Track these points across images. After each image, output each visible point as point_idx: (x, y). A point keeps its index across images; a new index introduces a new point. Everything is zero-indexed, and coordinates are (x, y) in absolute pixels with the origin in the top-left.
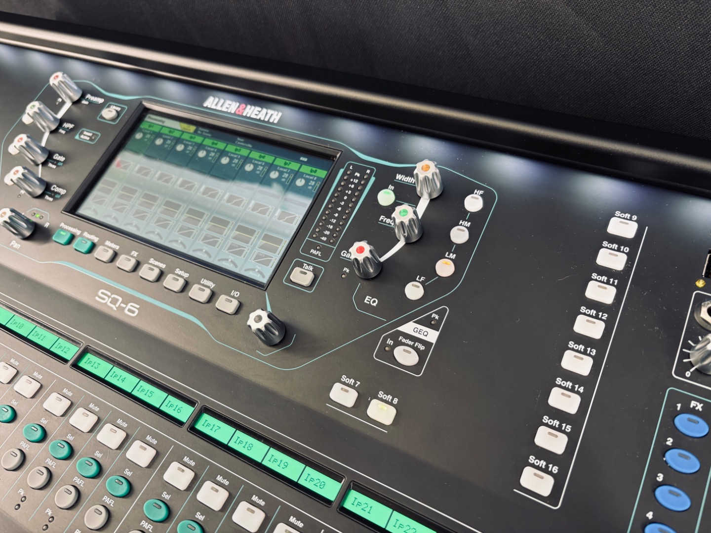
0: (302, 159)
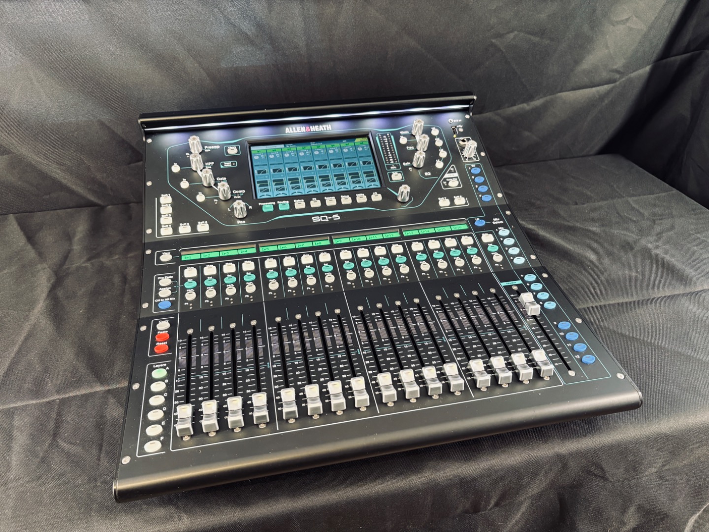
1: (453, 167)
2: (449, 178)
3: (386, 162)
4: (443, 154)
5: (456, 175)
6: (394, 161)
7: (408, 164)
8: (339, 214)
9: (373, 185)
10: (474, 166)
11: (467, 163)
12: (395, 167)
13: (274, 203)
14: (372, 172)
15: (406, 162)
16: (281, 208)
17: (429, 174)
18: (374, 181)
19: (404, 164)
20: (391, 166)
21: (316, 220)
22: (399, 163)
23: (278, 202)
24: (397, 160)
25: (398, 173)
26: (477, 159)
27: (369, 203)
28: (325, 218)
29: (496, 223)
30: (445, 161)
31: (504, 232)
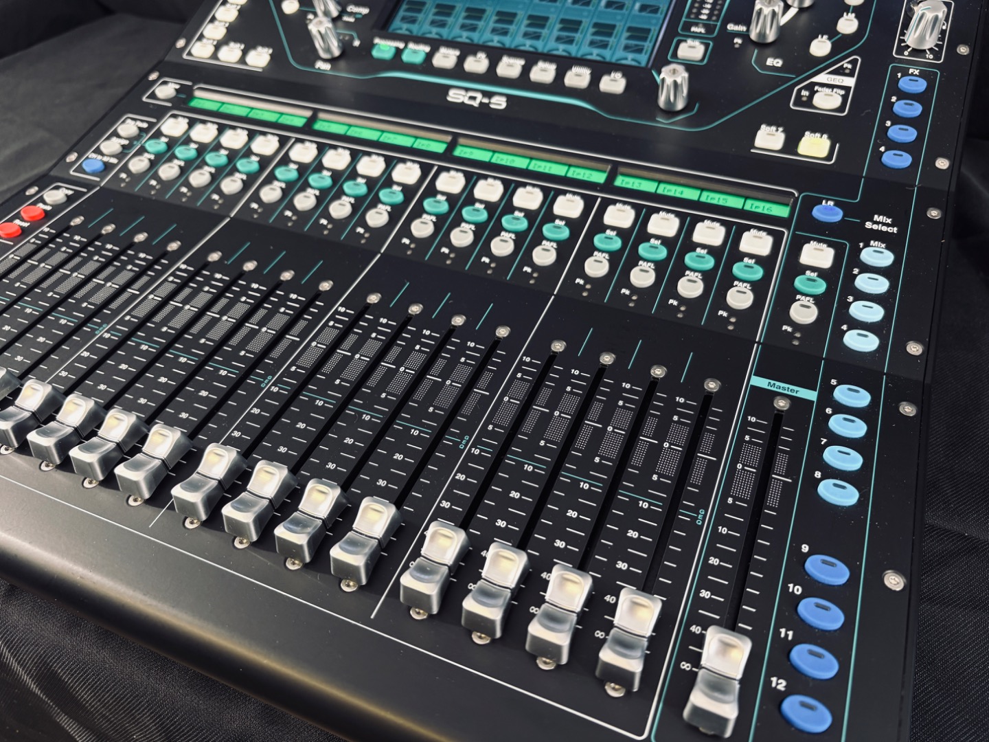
1: (854, 62)
2: (822, 85)
3: (690, 12)
4: (848, 25)
5: (850, 82)
6: (710, 16)
7: (742, 28)
8: (509, 97)
9: (630, 59)
10: (917, 72)
11: (901, 61)
12: (703, 31)
13: (401, 45)
14: (648, 31)
15: (737, 23)
16: (406, 57)
17: (778, 63)
18: (639, 50)
19: (731, 27)
20: (696, 25)
21: (455, 96)
22: (719, 24)
23: (411, 46)
24: (718, 16)
25: (702, 43)
26: (937, 57)
27: (590, 94)
28: (473, 98)
29: (875, 227)
30: (841, 44)
31: (877, 255)
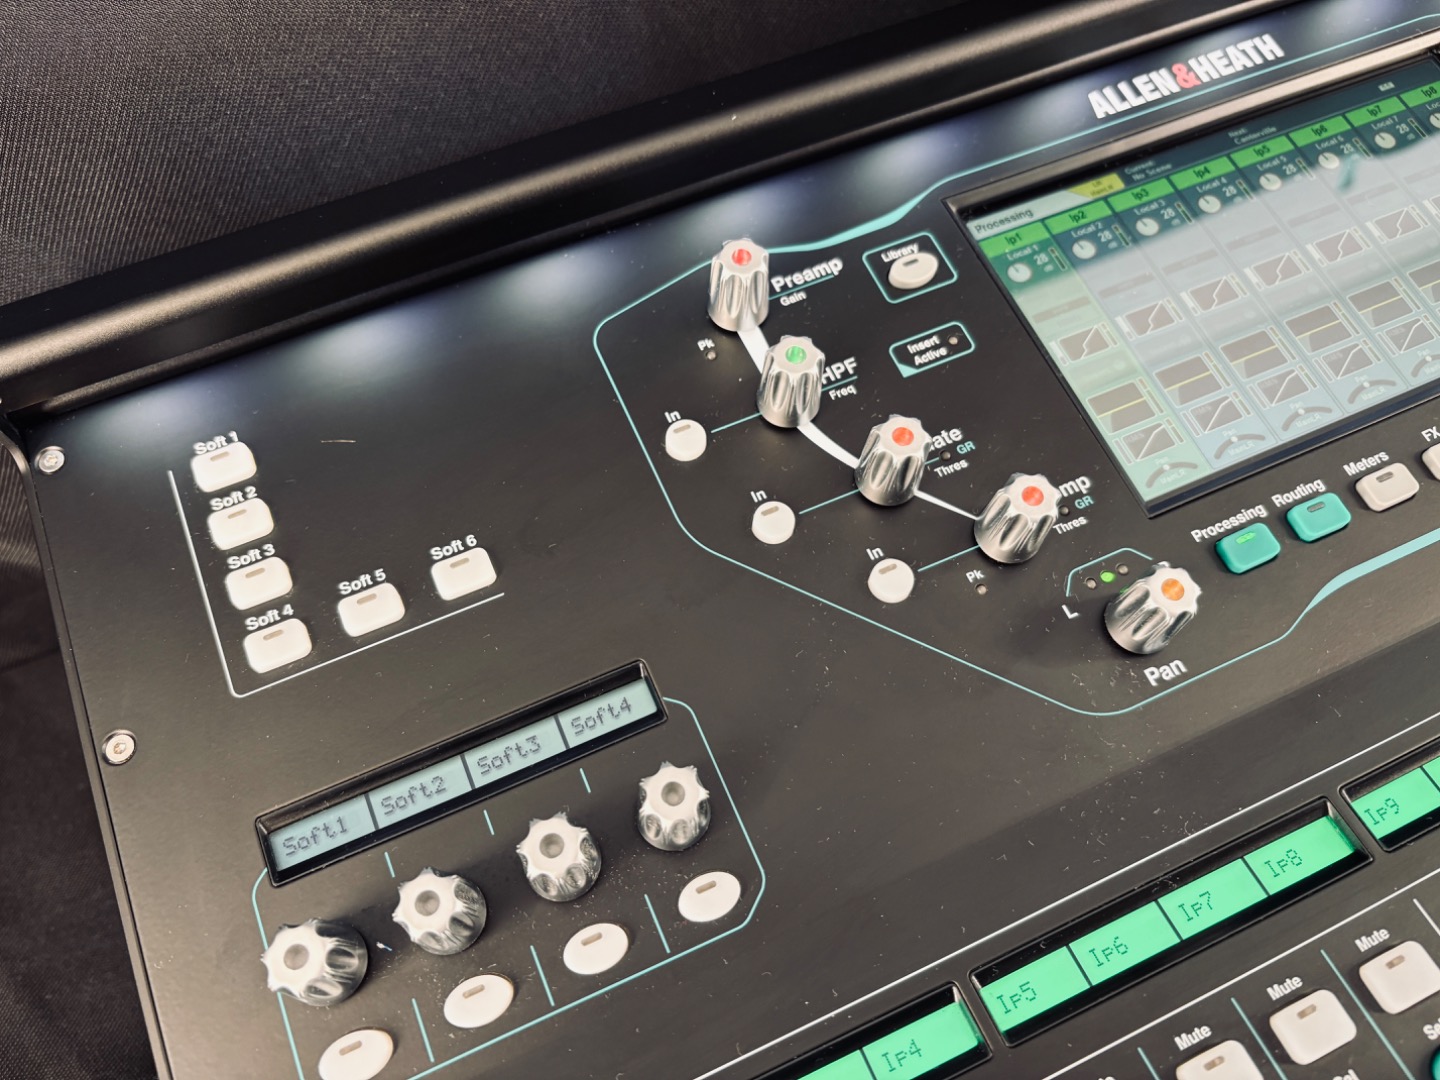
0: (1383, 88)
